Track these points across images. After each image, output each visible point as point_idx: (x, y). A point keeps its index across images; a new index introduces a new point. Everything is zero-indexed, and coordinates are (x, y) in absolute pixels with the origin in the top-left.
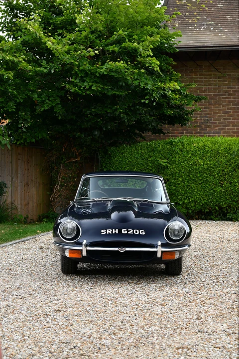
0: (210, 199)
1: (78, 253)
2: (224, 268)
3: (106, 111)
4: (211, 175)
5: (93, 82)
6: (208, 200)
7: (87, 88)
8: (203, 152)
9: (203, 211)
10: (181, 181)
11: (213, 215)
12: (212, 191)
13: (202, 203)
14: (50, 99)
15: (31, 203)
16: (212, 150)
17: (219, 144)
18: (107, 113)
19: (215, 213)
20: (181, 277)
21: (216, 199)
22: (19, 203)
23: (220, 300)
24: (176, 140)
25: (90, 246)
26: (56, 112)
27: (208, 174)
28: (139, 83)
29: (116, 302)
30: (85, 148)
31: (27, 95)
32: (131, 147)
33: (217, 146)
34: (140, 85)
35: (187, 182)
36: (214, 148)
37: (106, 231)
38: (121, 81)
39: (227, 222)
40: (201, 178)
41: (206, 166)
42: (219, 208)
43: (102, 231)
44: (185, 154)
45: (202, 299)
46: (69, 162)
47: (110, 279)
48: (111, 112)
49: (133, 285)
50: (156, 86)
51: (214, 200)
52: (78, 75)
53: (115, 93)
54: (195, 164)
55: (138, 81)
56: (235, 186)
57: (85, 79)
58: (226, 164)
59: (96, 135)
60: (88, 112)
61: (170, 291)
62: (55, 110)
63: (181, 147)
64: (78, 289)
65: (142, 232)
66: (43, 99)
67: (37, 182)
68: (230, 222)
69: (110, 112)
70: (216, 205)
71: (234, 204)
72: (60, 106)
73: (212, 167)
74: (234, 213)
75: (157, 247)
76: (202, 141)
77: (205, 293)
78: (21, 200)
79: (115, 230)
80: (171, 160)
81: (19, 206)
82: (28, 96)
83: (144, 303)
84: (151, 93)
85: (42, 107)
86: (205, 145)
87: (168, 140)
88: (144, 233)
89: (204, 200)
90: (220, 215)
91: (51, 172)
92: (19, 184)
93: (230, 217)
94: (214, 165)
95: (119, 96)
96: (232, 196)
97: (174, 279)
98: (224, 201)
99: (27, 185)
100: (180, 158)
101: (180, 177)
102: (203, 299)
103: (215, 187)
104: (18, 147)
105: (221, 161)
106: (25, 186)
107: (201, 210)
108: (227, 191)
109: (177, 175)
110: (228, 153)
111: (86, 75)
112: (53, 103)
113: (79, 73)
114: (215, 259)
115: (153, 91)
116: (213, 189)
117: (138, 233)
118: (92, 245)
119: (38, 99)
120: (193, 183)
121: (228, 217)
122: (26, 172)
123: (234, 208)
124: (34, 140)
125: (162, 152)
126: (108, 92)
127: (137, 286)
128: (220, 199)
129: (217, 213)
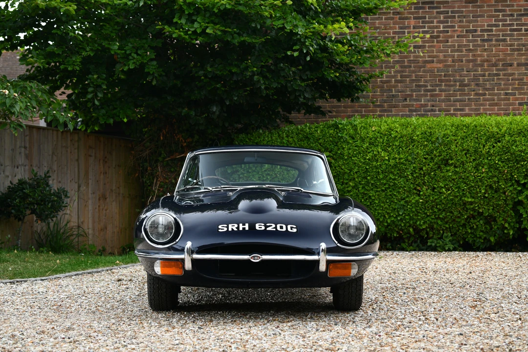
0: (399, 215)
1: (177, 267)
2: (435, 301)
3: (230, 71)
4: (400, 177)
5: (208, 23)
6: (396, 217)
7: (199, 31)
8: (388, 140)
9: (389, 235)
10: (353, 187)
11: (404, 242)
12: (402, 202)
13: (387, 222)
14: (139, 52)
15: (109, 227)
16: (402, 137)
17: (412, 127)
18: (232, 74)
19: (409, 238)
20: (361, 313)
21: (409, 215)
22: (90, 226)
23: (436, 344)
24: (344, 122)
25: (198, 253)
26: (148, 73)
27: (396, 175)
28: (283, 24)
29: (245, 345)
30: (197, 137)
31: (100, 45)
32: (272, 133)
33: (410, 129)
34: (284, 28)
35: (363, 188)
36: (405, 132)
37: (228, 227)
38: (254, 21)
39: (428, 253)
40: (385, 182)
41: (392, 162)
42: (414, 230)
43: (220, 227)
44: (358, 143)
45: (402, 341)
46: (171, 160)
47: (235, 315)
48: (238, 72)
49: (275, 324)
50: (312, 30)
51: (407, 217)
52: (184, 11)
53: (244, 41)
54: (374, 158)
55: (281, 22)
56: (440, 193)
57: (194, 18)
58: (425, 158)
59: (214, 113)
60: (201, 72)
61: (343, 330)
62: (146, 70)
63: (352, 131)
64: (176, 330)
65: (292, 228)
66: (128, 52)
67: (119, 194)
68: (433, 253)
69: (235, 73)
70: (410, 226)
71: (439, 222)
72: (155, 63)
73: (402, 163)
74: (440, 238)
75: (319, 254)
76: (386, 122)
77: (407, 334)
78: (94, 222)
79: (244, 225)
80: (337, 153)
81: (91, 232)
82: (103, 47)
83: (296, 347)
84: (302, 40)
85: (125, 65)
86: (390, 129)
87: (331, 122)
88: (295, 230)
89: (390, 217)
90: (416, 242)
91: (142, 177)
92: (90, 196)
93: (433, 244)
94: (406, 160)
95: (251, 46)
96: (436, 210)
97: (348, 315)
98: (423, 218)
99: (103, 197)
100: (350, 149)
101: (350, 180)
102: (405, 341)
103: (408, 196)
104: (88, 136)
105: (418, 153)
106: (99, 200)
107: (386, 234)
108: (427, 202)
109: (346, 176)
110: (428, 140)
111: (198, 11)
112: (143, 57)
113: (185, 7)
114: (416, 292)
115: (306, 37)
116: (404, 199)
117: (284, 229)
118: (201, 250)
119: (119, 52)
120: (372, 189)
121: (429, 244)
122: (102, 176)
123: (439, 231)
124: (111, 121)
125: (321, 141)
126: (233, 38)
127: (285, 324)
128: (416, 215)
129: (412, 239)
